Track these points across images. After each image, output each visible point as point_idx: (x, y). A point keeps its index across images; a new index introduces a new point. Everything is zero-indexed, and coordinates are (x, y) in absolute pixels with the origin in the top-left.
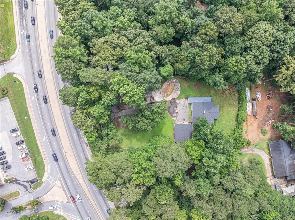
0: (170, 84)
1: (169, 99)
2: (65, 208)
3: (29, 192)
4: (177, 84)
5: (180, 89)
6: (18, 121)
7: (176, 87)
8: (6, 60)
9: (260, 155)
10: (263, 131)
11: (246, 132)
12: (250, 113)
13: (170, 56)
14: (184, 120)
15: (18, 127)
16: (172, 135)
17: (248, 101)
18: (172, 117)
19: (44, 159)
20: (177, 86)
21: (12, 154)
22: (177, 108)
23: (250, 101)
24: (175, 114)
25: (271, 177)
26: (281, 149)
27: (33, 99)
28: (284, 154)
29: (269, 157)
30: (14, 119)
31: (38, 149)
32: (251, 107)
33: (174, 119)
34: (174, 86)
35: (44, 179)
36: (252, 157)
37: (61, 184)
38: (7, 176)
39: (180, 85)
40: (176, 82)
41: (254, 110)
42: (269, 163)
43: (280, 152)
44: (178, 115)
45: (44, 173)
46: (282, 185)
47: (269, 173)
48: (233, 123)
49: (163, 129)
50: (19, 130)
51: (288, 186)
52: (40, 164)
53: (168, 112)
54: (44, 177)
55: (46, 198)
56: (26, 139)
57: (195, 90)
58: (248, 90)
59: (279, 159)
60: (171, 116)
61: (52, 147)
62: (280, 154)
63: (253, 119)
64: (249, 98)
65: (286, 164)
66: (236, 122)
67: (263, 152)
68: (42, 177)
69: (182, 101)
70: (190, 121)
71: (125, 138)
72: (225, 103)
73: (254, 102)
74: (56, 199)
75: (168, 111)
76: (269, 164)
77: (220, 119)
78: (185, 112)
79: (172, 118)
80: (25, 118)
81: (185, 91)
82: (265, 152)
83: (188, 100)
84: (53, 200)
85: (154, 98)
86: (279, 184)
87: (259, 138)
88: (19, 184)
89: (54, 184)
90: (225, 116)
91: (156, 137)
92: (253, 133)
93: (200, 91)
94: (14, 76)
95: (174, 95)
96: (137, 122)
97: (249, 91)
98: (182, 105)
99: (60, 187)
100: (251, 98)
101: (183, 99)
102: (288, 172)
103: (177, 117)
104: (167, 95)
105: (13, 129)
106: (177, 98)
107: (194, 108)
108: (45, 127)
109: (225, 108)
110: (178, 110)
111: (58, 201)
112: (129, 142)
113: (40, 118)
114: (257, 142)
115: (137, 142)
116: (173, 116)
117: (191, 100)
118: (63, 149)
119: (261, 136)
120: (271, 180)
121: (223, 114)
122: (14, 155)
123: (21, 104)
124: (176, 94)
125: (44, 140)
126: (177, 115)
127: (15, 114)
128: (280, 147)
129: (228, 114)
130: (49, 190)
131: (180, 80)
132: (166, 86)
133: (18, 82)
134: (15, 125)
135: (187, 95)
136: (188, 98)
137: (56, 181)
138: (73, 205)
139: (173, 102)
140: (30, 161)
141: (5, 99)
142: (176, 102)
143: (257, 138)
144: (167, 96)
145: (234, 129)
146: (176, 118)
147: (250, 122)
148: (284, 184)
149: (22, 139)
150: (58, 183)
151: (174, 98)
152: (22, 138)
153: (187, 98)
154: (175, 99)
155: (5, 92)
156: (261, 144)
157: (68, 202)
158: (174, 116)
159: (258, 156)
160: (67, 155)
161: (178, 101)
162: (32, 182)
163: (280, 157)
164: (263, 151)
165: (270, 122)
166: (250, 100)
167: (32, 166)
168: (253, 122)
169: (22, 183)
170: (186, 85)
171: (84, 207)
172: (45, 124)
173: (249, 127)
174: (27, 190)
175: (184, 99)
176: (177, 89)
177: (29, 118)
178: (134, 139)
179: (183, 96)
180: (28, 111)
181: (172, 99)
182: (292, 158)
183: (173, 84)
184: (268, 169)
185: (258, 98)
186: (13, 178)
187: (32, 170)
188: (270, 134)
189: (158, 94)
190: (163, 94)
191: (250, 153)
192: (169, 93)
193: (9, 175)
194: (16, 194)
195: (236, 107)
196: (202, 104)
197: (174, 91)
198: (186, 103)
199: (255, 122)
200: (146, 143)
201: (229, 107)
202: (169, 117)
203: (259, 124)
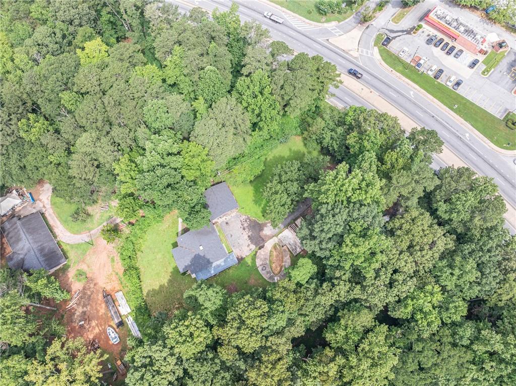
0: (281, 269)
1: (269, 245)
2: (326, 32)
3: (383, 28)
4: (269, 275)
5: (260, 269)
6: (463, 98)
7: (268, 269)
9: (76, 234)
10: (84, 277)
11: (113, 260)
12: (119, 296)
14: (227, 223)
15: (457, 92)
16: (235, 192)
17: (130, 317)
18: (248, 218)
19: (394, 71)
20: (268, 273)
21: (436, 57)
22: (249, 236)
23: (126, 319)
24: (246, 225)
25: (46, 210)
26: (41, 259)
27: (467, 135)
28: (35, 253)
29: (58, 239)
30: (470, 98)
31: (409, 78)
32: (120, 308)
33: (244, 217)
34: (271, 269)
35: (376, 49)
36: (88, 225)
37: (350, 55)
38: (423, 32)
39: (263, 276)
40: (271, 278)
41: (113, 304)
42: (56, 231)
43: (43, 253)
44: (240, 225)
45: (381, 56)
46: (23, 208)
47: (50, 215)
48: (141, 262)
49: (254, 194)
50: (451, 88)
51: (12, 209)
52: (395, 64)
53: (260, 222)
54: (378, 51)
55: (357, 33)
56: (434, 83)
57: (233, 282)
59: (40, 241)
60: (251, 218)
61: (395, 90)
62: (41, 250)
63: (109, 288)
64: (129, 323)
65: (27, 238)
66: (137, 266)
67: (71, 242)
68: (380, 51)
69: (245, 251)
70: (217, 226)
71: (302, 152)
72: (171, 290)
73: (118, 319)
74: (344, 37)
75: (259, 224)
76: (54, 228)
77: (168, 256)
78: (231, 236)
79: (248, 216)
80: (456, 106)
81: (248, 270)
82: (68, 244)
83: (238, 258)
84: (347, 34)
85: (292, 232)
86: (28, 207)
87: (87, 262)
88: (403, 31)
89: (360, 50)
90: (160, 268)
91: (258, 172)
92: (100, 264)
93: (223, 286)
96: (301, 168)
98: (242, 245)
99: (349, 51)
100: (125, 325)
101: (246, 256)
102: (19, 227)
103: (241, 221)
104: (275, 249)
105: (461, 86)
106: (256, 252)
107: (222, 248)
108: (422, 108)
109: (166, 280)
110: (245, 233)
111: (340, 36)
112: (293, 149)
113: (437, 115)
114: (88, 253)
115: (282, 155)
116: (248, 220)
117: (233, 261)
118: (377, 94)
119: (84, 267)
120: (44, 207)
121: (165, 269)
122: (433, 57)
123: (476, 121)
124: (262, 257)
125: (412, 93)
126: (242, 225)
127: (473, 104)
128: (46, 260)
129: (158, 274)
130: (361, 41)
132: (285, 262)
133: (505, 145)
134: (461, 91)
135: (242, 265)
136: (237, 261)
137: (360, 54)
138: (319, 39)
139: (258, 241)
140: (409, 61)
141: (502, 116)
142: (255, 244)
143: (89, 259)
144: (275, 247)
145: (136, 254)
146: (242, 219)
147: (113, 281)
148: (20, 210)
149: (438, 80)
150: (355, 54)
151: (262, 249)
152: (441, 81)
153: (241, 260)
154: (260, 248)
155: (510, 124)
156: (79, 253)
157: (328, 40)
158: (246, 221)
159: (78, 232)
160: (368, 90)
161: (253, 247)
162: (388, 40)
163: (39, 245)
164: (73, 243)
165: (77, 299)
166: (127, 321)
167: (404, 57)
168: (107, 283)
169: (401, 34)
171: (304, 44)
172: (426, 112)
173: (111, 271)
174: (387, 29)
175: (244, 256)
176: (264, 268)
177: (452, 109)
178: (288, 157)
179: (249, 261)
180: (460, 116)
181: (264, 246)
182: (19, 254)
183: (276, 272)
184: (54, 221)
185: (113, 331)
186: (414, 33)
187: (398, 52)
188: (69, 278)
189: (292, 242)
190: (283, 246)
191: (93, 229)
192: (275, 253)
193: (422, 34)
194: (397, 19)
195: (148, 294)
196: (211, 261)
197: (268, 262)
198: (237, 252)
199: (104, 286)
200: (268, 159)
201: (161, 286)
202: (254, 216)
203: (95, 285)
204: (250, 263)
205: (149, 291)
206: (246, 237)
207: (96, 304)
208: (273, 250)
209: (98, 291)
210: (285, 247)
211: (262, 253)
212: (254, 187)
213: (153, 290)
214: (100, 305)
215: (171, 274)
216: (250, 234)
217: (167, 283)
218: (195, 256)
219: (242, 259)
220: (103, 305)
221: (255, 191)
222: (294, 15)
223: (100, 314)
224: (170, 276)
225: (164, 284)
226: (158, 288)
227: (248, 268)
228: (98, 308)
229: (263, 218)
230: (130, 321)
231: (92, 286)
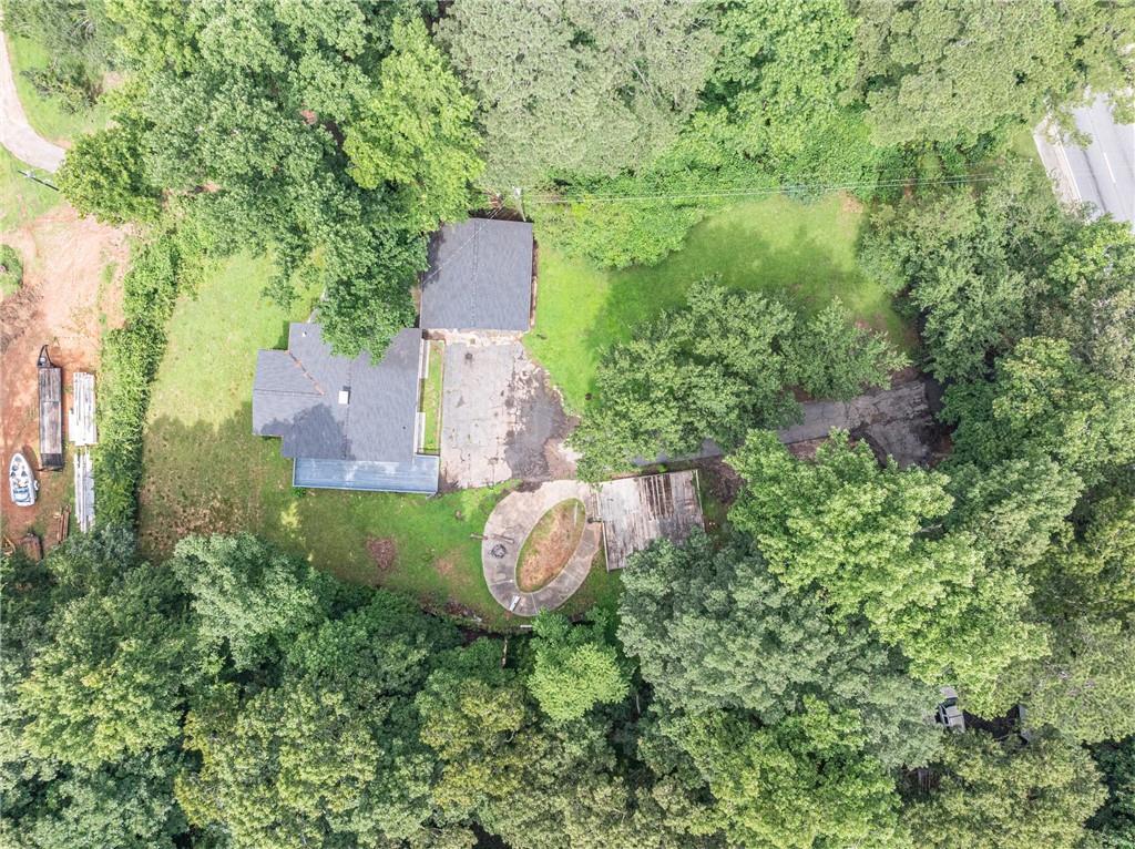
0: (546, 582)
1: (554, 493)
4: (503, 576)
5: (487, 546)
7: (510, 562)
9: (43, 135)
10: (14, 276)
11: (109, 275)
12: (81, 384)
13: (548, 780)
14: (469, 357)
16: (549, 271)
17: (88, 456)
18: (541, 379)
20: (503, 569)
22: (510, 434)
23: (76, 457)
24: (521, 394)
32: (72, 419)
33: (529, 367)
34: (519, 565)
39: (485, 569)
40: (504, 589)
41: (58, 399)
44: (503, 385)
48: (179, 327)
49: (601, 309)
53: (567, 411)
57: (393, 534)
58: (85, 519)
60: (548, 383)
63: (68, 344)
64: (79, 471)
66: (165, 331)
69: (475, 471)
70: (435, 349)
71: (835, 261)
72: (220, 452)
73: (54, 446)
75: (563, 415)
77: (256, 351)
78: (461, 403)
79: (542, 372)
81: (453, 531)
82: (10, 154)
83: (440, 478)
85: (644, 496)
87: (39, 237)
90: (221, 372)
91: (650, 253)
92: (73, 264)
93: (362, 529)
95: (521, 508)
96: (785, 345)
97: (79, 516)
98: (478, 447)
100: (67, 471)
101: (470, 487)
103: (514, 374)
104: (564, 516)
106: (506, 492)
107: (407, 428)
109: (219, 417)
110: (506, 418)
112: (811, 235)
114: (52, 212)
115: (766, 234)
116: (536, 384)
117: (423, 477)
119: (25, 248)
121: (233, 385)
124: (514, 515)
126: (512, 388)
129: (207, 385)
131: (484, 606)
132: (572, 569)
135: (442, 507)
136: (435, 486)
139: (530, 471)
142: (514, 468)
143: (51, 233)
144: (566, 510)
145: (175, 293)
146: (520, 369)
147: (87, 334)
151: (526, 493)
153: (447, 488)
154: (521, 488)
156: (28, 200)
158: (529, 382)
161: (503, 472)
164: (23, 159)
166: (76, 463)
168: (70, 329)
170: (447, 572)
173: (93, 300)
175: (463, 483)
176: (501, 551)
178: (779, 252)
179: (469, 506)
181: (538, 486)
183: (527, 582)
185: (27, 470)
189: (624, 524)
190: (590, 521)
192: (555, 527)
195: (158, 424)
196: (354, 450)
197: (521, 539)
198: (450, 460)
199: (57, 332)
200: (712, 224)
201: (200, 423)
202: (563, 381)
203: (34, 315)
204: (468, 513)
205: (165, 418)
206: (502, 431)
207: (16, 371)
208: (558, 517)
209: (35, 336)
210: (594, 527)
211: (520, 505)
212: (615, 289)
213: (176, 421)
214: (27, 378)
215: (240, 408)
216: (517, 428)
217: (220, 426)
218: (317, 408)
219: (454, 488)
220: (34, 385)
221: (611, 304)
223: (17, 403)
224: (236, 413)
225: (211, 424)
226: (191, 424)
227: (455, 524)
228: (18, 384)
229: (583, 402)
230: (82, 469)
231: (24, 314)
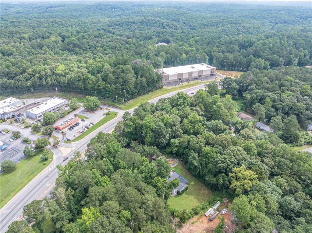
0: (172, 161)
2: (59, 158)
5: (175, 166)
8: (122, 109)
11: (193, 223)
12: (207, 214)
17: (213, 208)
19: (84, 138)
20: (175, 163)
30: (98, 122)
32: (212, 213)
35: (72, 143)
37: (75, 149)
38: (65, 131)
39: (177, 165)
40: (177, 162)
41: (212, 216)
45: (76, 141)
50: (93, 125)
52: (81, 137)
55: (61, 149)
56: (91, 129)
57: (183, 173)
63: (206, 221)
64: (215, 207)
72: (195, 194)
73: (217, 212)
74: (63, 152)
81: (177, 169)
88: (64, 137)
89: (72, 147)
90: (188, 200)
92: (197, 229)
94: (118, 114)
97: (219, 204)
99: (72, 150)
105: (93, 123)
109: (192, 197)
113: (105, 128)
122: (78, 129)
123: (107, 120)
125: (95, 133)
127: (100, 121)
129: (191, 201)
130: (67, 147)
134: (95, 123)
136: (175, 172)
140: (79, 135)
141: (105, 116)
147: (202, 220)
152: (90, 127)
155: (108, 114)
162: (68, 140)
166: (215, 209)
167: (77, 136)
168: (204, 222)
170: (181, 167)
172: (104, 130)
173: (198, 222)
174: (62, 140)
175: (172, 171)
177: (102, 125)
183: (174, 161)
186: (65, 133)
187: (75, 137)
194: (56, 138)
197: (171, 164)
201: (195, 199)
203: (208, 228)
204: (174, 169)
213: (198, 201)
222: (44, 170)
